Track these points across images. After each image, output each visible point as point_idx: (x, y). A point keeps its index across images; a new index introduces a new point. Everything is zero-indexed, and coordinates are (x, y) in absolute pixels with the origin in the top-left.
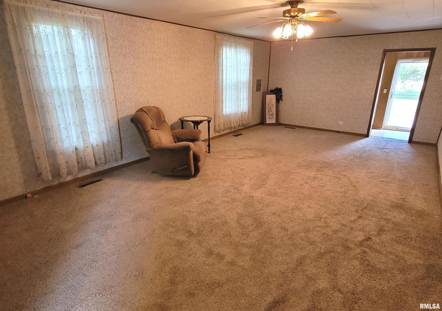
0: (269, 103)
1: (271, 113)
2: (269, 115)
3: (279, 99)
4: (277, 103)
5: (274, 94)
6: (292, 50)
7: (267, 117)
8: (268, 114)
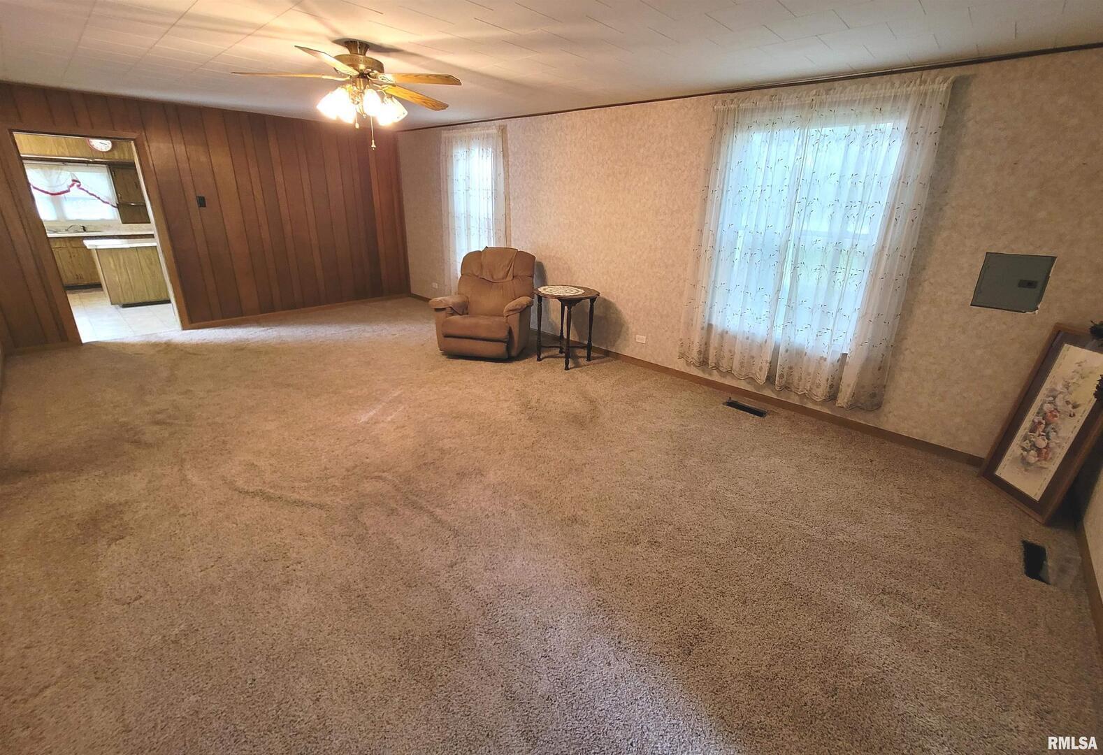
0: (1059, 387)
1: (1042, 443)
2: (1026, 445)
6: (373, 146)
7: (1015, 449)
8: (1025, 438)
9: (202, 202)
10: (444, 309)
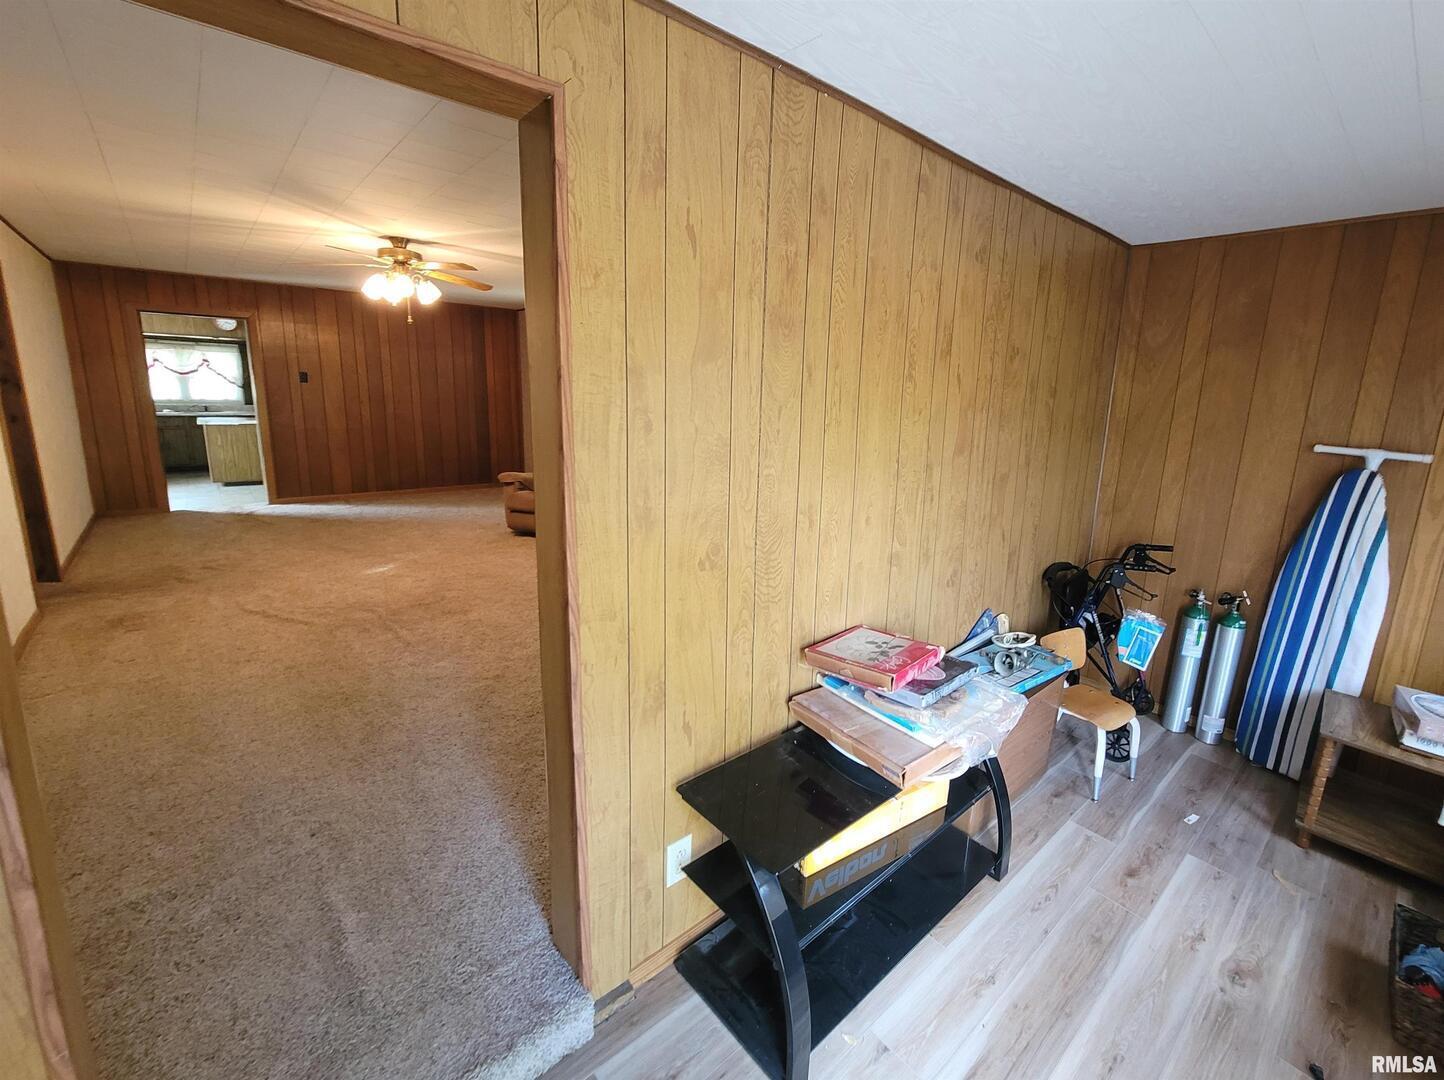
6: (410, 320)
9: (304, 377)
10: (512, 483)
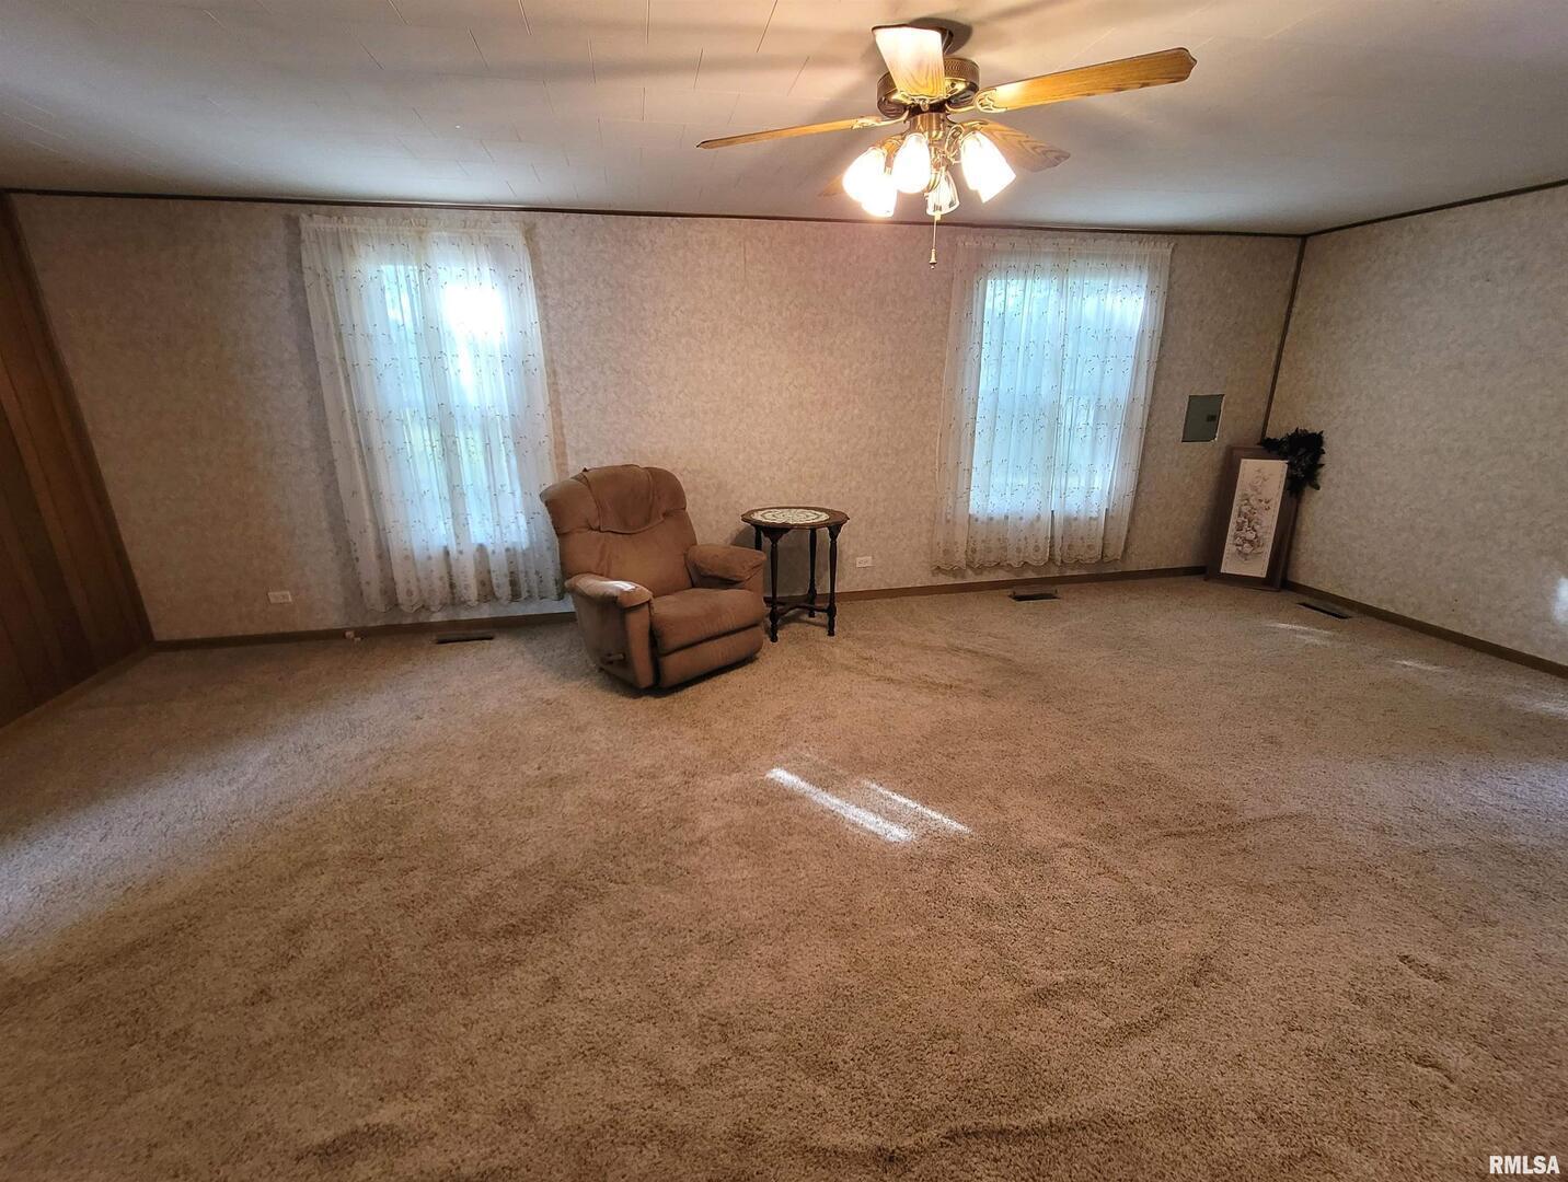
0: (1249, 492)
1: (1251, 536)
2: (1239, 541)
3: (1302, 480)
4: (1291, 494)
5: (1283, 459)
6: (933, 260)
7: (1230, 548)
8: (1235, 537)
